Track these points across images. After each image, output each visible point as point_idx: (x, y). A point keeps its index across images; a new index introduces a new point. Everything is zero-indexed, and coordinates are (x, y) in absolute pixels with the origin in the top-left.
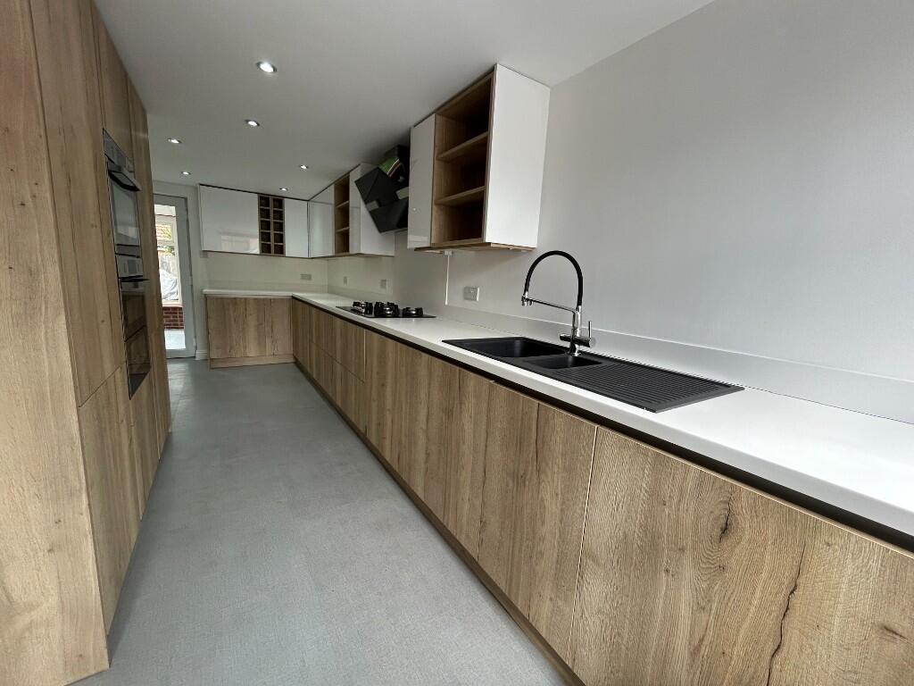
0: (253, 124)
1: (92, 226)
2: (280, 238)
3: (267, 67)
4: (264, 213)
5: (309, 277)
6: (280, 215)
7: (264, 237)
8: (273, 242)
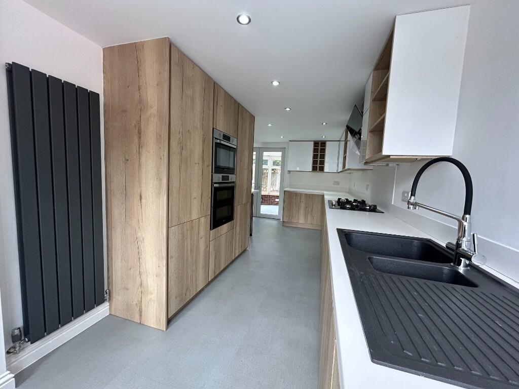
0: (288, 109)
1: (196, 164)
2: (322, 163)
3: (276, 83)
4: (315, 150)
5: (338, 183)
6: (323, 150)
7: (315, 162)
8: (318, 165)
